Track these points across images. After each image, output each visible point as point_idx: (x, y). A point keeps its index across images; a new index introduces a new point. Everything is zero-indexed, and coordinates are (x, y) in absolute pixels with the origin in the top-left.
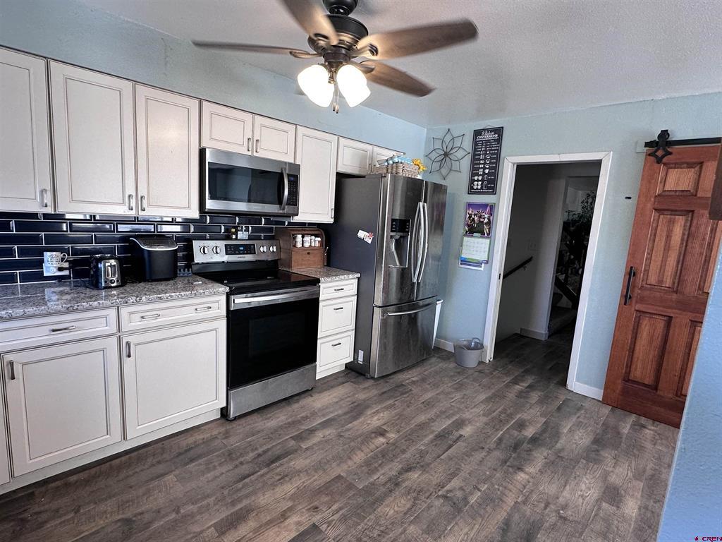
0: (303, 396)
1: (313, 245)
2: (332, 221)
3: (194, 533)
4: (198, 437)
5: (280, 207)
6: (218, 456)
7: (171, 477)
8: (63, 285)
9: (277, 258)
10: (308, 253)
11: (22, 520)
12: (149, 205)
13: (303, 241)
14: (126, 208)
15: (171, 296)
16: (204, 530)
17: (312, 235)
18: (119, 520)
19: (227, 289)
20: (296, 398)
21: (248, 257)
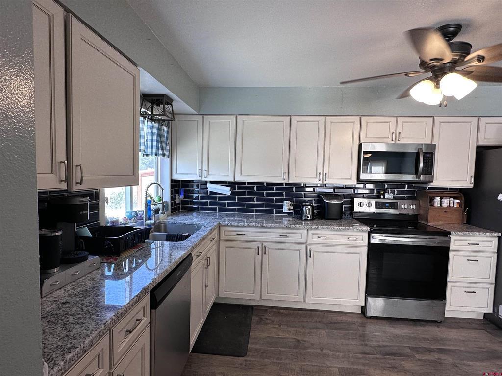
0: (429, 323)
1: (452, 205)
2: (471, 186)
3: (327, 365)
4: (344, 318)
5: (417, 176)
6: (352, 334)
7: (323, 332)
8: (289, 217)
9: (416, 214)
10: (445, 212)
11: (261, 319)
12: (329, 178)
13: (441, 202)
14: (317, 180)
15: (334, 228)
16: (332, 367)
17: (451, 197)
18: (295, 339)
19: (369, 229)
20: (423, 323)
21: (391, 211)
